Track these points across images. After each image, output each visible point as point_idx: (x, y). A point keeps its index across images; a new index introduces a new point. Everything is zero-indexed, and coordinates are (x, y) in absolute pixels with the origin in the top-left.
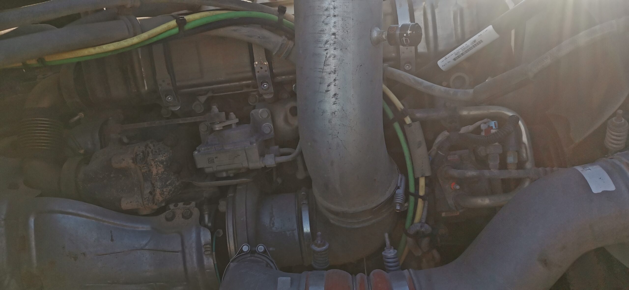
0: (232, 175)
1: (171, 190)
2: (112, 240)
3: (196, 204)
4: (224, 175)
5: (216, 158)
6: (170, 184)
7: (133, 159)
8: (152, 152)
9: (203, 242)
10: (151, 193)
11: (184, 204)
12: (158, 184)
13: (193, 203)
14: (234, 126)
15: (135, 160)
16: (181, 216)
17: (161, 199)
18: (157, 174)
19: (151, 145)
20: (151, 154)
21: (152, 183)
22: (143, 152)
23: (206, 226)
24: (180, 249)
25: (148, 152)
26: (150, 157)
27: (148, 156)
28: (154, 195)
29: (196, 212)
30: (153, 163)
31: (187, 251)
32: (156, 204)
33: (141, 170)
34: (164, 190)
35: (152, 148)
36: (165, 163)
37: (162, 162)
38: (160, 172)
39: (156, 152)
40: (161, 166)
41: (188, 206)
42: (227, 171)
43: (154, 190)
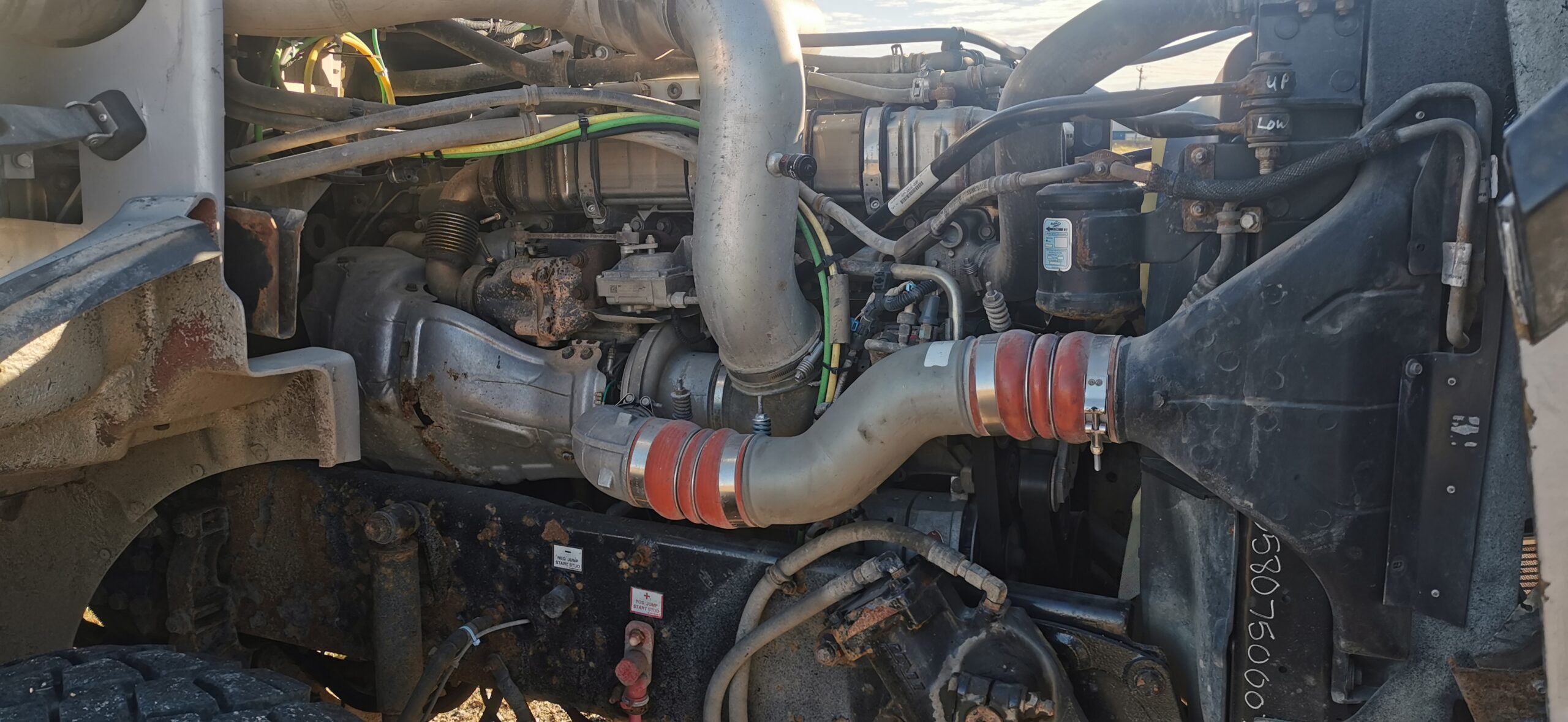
0: (639, 312)
1: (574, 321)
2: (498, 367)
3: (601, 345)
4: (629, 309)
5: (619, 286)
6: (574, 314)
7: (533, 274)
8: (558, 271)
9: (595, 390)
10: (548, 319)
11: (588, 342)
12: (560, 311)
13: (598, 343)
14: (650, 251)
15: (535, 277)
16: (579, 354)
17: (561, 330)
18: (561, 298)
19: (560, 263)
20: (556, 273)
21: (552, 308)
22: (546, 268)
23: (606, 373)
24: (570, 393)
25: (554, 269)
26: (556, 276)
27: (553, 274)
28: (553, 324)
29: (598, 353)
30: (557, 284)
31: (576, 396)
32: (554, 335)
33: (542, 290)
34: (566, 320)
35: (560, 265)
36: (571, 287)
37: (568, 284)
38: (564, 296)
39: (563, 271)
40: (567, 289)
41: (591, 345)
42: (632, 305)
43: (554, 317)
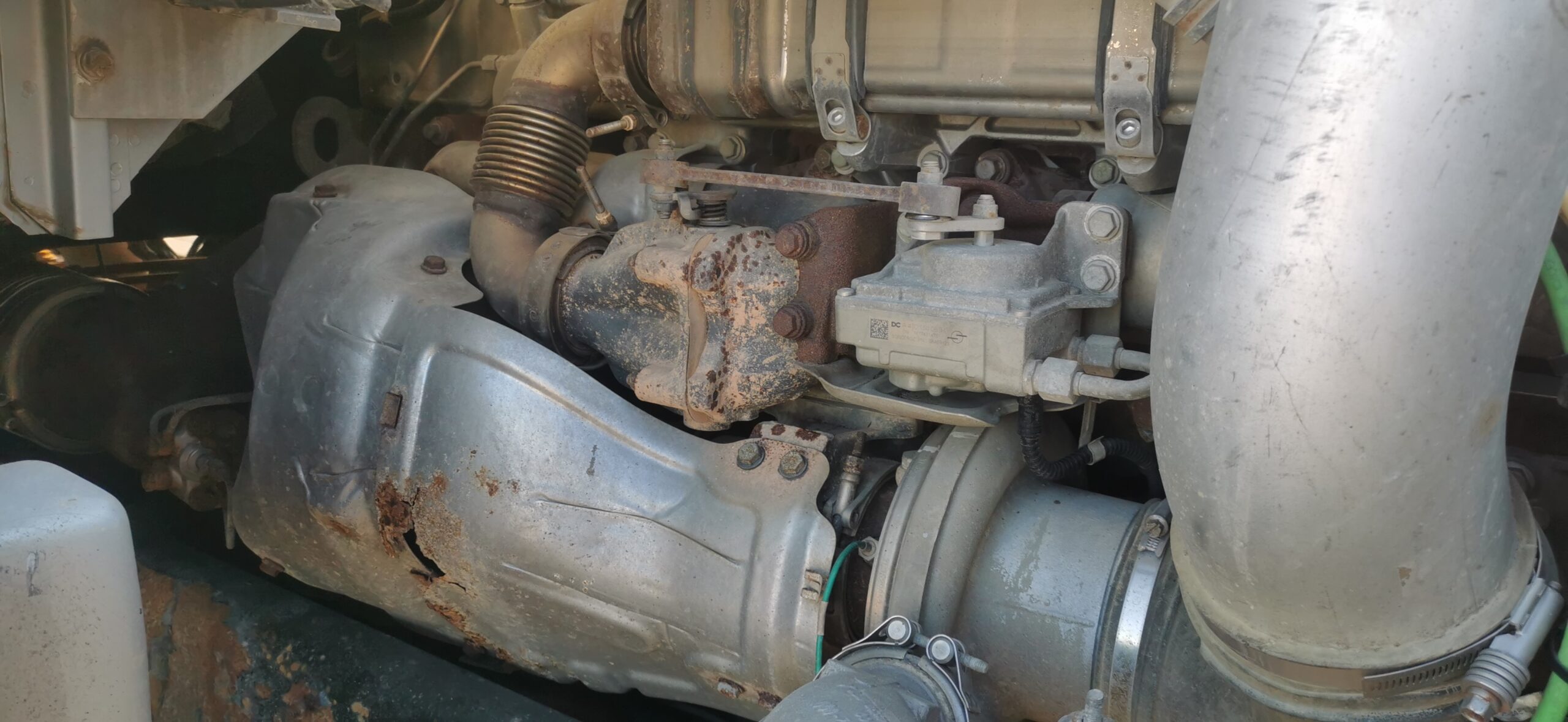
0: (935, 391)
1: (771, 384)
2: (591, 472)
3: (829, 445)
4: (911, 384)
5: (895, 325)
6: (773, 367)
7: (686, 268)
8: (745, 262)
9: (808, 563)
10: (712, 377)
11: (798, 434)
12: (741, 357)
13: (822, 440)
14: (982, 240)
15: (689, 272)
16: (776, 464)
17: (739, 401)
18: (745, 328)
19: (750, 242)
20: (739, 268)
21: (723, 350)
22: (717, 257)
23: (833, 518)
24: (745, 556)
25: (735, 257)
26: (738, 273)
27: (731, 269)
28: (721, 385)
29: (819, 468)
30: (739, 294)
31: (759, 569)
32: (721, 411)
33: (703, 304)
34: (752, 379)
35: (751, 249)
36: (772, 303)
37: (765, 298)
38: (753, 324)
39: (756, 264)
40: (761, 307)
41: (805, 443)
42: (921, 375)
43: (726, 370)
